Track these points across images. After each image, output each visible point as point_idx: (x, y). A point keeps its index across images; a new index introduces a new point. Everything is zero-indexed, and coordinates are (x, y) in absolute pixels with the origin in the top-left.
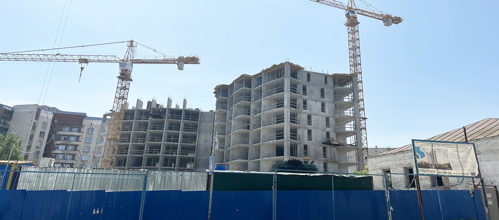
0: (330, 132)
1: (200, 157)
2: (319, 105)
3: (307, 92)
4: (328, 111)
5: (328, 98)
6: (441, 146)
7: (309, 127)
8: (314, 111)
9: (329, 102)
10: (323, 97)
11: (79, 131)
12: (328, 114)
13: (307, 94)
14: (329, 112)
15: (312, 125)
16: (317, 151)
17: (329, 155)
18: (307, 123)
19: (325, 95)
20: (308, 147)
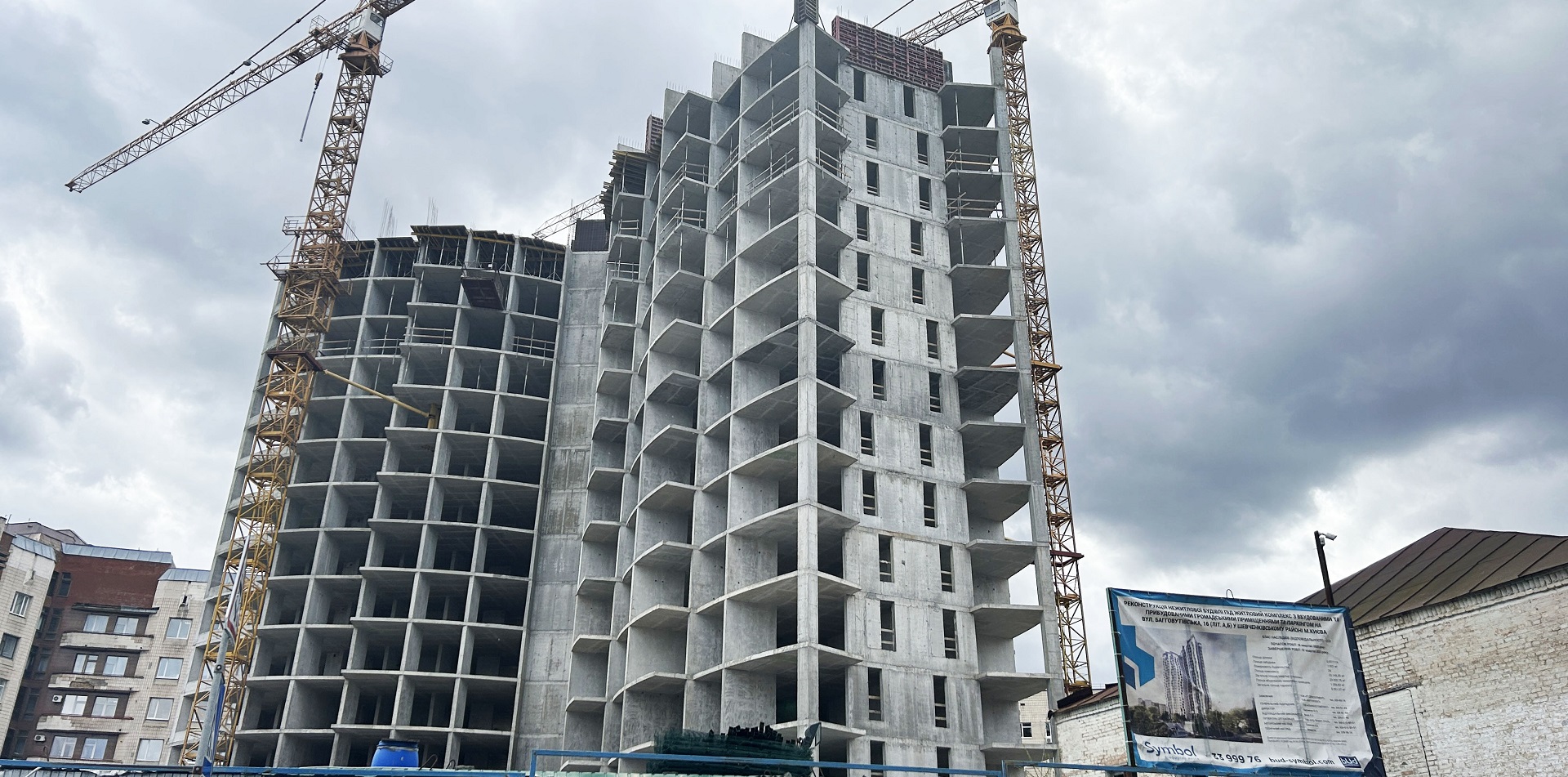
0: (957, 614)
1: (529, 736)
2: (916, 495)
3: (876, 442)
4: (945, 523)
5: (946, 467)
6: (1222, 622)
7: (886, 590)
8: (900, 521)
9: (947, 482)
10: (930, 464)
11: (140, 634)
12: (946, 533)
13: (876, 449)
14: (951, 526)
15: (896, 584)
16: (912, 697)
17: (957, 713)
18: (879, 573)
19: (935, 454)
20: (884, 676)
